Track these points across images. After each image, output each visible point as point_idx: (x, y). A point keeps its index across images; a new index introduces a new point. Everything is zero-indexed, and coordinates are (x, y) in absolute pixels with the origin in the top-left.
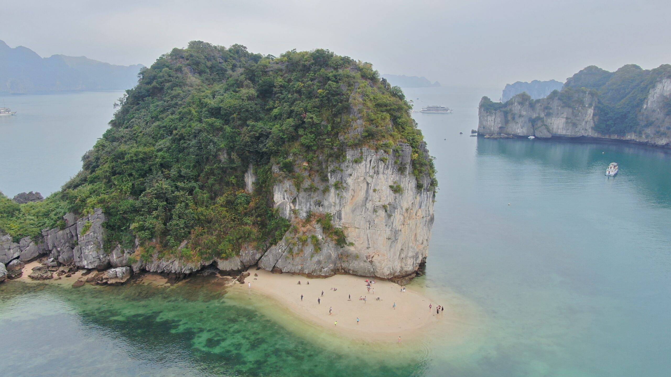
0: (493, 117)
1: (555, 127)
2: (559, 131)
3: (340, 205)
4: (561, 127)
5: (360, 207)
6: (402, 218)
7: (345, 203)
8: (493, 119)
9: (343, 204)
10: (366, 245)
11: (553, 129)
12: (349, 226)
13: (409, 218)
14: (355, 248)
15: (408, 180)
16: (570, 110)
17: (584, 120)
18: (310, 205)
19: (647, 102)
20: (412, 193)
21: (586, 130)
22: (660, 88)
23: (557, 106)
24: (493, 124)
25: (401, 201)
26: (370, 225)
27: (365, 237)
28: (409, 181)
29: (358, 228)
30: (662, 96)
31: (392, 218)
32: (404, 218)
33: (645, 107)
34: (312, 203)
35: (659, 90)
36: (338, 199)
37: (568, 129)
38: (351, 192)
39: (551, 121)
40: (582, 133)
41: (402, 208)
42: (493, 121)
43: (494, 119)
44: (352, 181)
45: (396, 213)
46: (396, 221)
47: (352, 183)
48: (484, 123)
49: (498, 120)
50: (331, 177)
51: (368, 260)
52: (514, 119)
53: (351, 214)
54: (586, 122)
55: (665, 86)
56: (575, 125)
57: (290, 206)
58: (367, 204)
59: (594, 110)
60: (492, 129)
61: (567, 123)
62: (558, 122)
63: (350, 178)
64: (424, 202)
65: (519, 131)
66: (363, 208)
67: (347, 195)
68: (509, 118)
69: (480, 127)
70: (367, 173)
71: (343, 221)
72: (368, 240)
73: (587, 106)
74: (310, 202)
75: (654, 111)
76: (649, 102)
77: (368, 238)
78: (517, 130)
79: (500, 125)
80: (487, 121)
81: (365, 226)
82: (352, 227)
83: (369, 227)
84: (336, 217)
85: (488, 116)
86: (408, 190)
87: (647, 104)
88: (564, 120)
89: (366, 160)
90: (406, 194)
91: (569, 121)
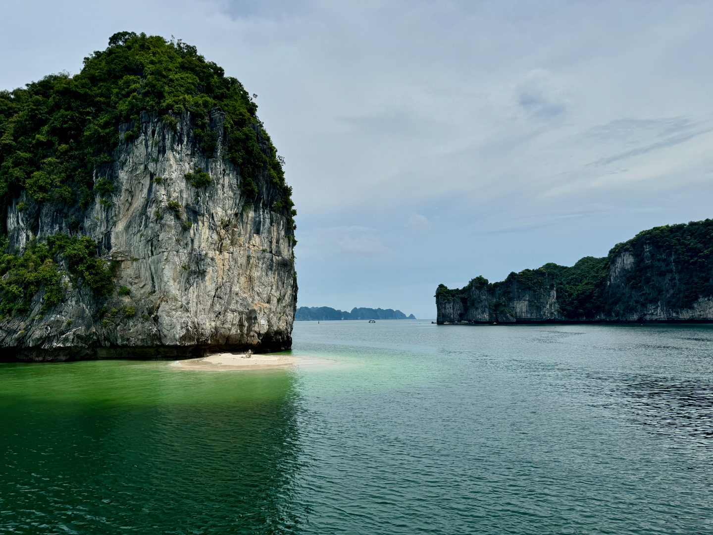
0: (452, 304)
1: (518, 310)
2: (523, 314)
3: (108, 221)
4: (524, 310)
5: (137, 218)
6: (215, 237)
7: (116, 215)
8: (451, 306)
9: (112, 218)
10: (149, 288)
11: (516, 313)
12: (123, 259)
13: (233, 243)
14: (131, 298)
15: (222, 168)
16: (532, 292)
17: (547, 303)
18: (61, 229)
19: (610, 279)
20: (231, 193)
21: (552, 313)
22: (620, 262)
23: (517, 289)
24: (452, 311)
25: (211, 204)
26: (152, 246)
27: (148, 274)
28: (224, 170)
29: (136, 260)
30: (623, 269)
31: (192, 232)
32: (221, 239)
33: (608, 284)
34: (64, 225)
35: (619, 264)
36: (104, 211)
37: (533, 313)
38: (124, 196)
39: (513, 304)
40: (548, 316)
41: (213, 218)
42: (452, 308)
43: (453, 306)
44: (126, 175)
45: (200, 223)
46: (200, 238)
47: (126, 177)
48: (443, 311)
49: (457, 306)
50: (97, 177)
51: (153, 316)
52: (473, 305)
53: (124, 235)
54: (551, 305)
55: (625, 260)
56: (539, 309)
57: (27, 235)
58: (148, 210)
59: (557, 291)
60: (452, 316)
61: (530, 306)
62: (521, 305)
63: (122, 169)
64: (264, 225)
65: (480, 317)
66: (142, 219)
67: (119, 201)
68: (469, 304)
69: (439, 315)
70: (148, 155)
71: (114, 250)
72: (153, 278)
73: (548, 287)
74: (61, 224)
75: (618, 286)
76: (612, 278)
77: (151, 274)
78: (478, 316)
79: (459, 312)
80: (445, 308)
81: (146, 250)
82: (127, 260)
83: (152, 252)
84: (103, 247)
85: (446, 303)
86: (223, 186)
87: (610, 281)
88: (526, 303)
89: (146, 133)
90: (220, 192)
91: (533, 304)
